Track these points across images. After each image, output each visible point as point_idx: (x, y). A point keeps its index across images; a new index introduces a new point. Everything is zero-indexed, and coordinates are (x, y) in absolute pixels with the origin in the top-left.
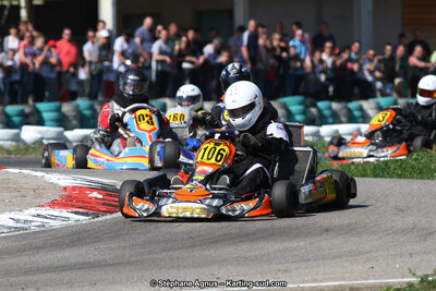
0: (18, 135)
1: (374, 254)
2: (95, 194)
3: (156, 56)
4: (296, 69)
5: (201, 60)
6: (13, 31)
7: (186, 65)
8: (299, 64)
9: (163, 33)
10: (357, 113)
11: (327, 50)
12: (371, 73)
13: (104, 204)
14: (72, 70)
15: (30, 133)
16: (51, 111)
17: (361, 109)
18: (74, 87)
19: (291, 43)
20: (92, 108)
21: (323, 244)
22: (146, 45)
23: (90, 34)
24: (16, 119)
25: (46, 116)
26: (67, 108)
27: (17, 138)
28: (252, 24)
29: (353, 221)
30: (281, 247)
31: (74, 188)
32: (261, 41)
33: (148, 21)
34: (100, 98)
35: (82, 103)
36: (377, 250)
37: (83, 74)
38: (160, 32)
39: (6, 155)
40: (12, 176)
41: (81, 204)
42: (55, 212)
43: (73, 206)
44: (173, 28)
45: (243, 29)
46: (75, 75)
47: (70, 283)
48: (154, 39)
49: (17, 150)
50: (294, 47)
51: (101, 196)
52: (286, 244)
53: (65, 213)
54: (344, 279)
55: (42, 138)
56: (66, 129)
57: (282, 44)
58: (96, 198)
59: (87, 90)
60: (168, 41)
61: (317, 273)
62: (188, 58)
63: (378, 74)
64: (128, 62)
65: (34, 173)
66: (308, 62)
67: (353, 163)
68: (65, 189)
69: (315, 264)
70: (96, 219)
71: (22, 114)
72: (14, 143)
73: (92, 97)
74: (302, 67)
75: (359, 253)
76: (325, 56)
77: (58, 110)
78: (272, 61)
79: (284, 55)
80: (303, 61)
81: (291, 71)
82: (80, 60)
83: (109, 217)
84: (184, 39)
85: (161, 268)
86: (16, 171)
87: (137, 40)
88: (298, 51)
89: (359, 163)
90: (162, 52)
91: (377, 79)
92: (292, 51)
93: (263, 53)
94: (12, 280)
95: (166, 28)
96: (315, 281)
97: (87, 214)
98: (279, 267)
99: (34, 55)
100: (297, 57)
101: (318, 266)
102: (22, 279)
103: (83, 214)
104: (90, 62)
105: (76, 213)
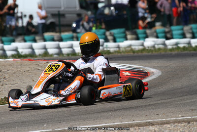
2: (127, 73)
51: (130, 74)
58: (127, 75)
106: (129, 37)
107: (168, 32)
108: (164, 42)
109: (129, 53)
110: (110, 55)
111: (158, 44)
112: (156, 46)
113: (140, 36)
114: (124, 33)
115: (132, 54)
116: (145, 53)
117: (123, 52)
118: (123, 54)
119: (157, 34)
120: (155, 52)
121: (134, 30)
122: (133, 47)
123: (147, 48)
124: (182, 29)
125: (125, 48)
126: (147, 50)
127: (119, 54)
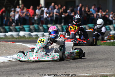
0: (19, 34)
1: (112, 66)
3: (55, 13)
4: (92, 17)
5: (67, 14)
6: (18, 7)
7: (63, 16)
8: (93, 16)
9: (57, 7)
10: (108, 29)
11: (100, 12)
12: (112, 18)
14: (33, 17)
15: (22, 33)
16: (27, 28)
17: (109, 27)
18: (33, 21)
19: (91, 10)
20: (38, 27)
21: (99, 63)
22: (52, 10)
23: (38, 7)
24: (18, 30)
25: (26, 29)
26: (31, 27)
27: (18, 35)
28: (80, 5)
29: (107, 57)
30: (88, 64)
32: (83, 9)
33: (53, 4)
34: (40, 24)
35: (36, 26)
36: (113, 65)
37: (36, 18)
38: (56, 7)
39: (15, 39)
40: (17, 45)
44: (60, 6)
45: (78, 6)
46: (34, 18)
47: (32, 73)
48: (55, 8)
49: (18, 38)
50: (92, 11)
52: (89, 63)
54: (104, 73)
55: (25, 35)
56: (31, 32)
57: (88, 10)
59: (37, 22)
60: (58, 9)
61: (97, 71)
62: (63, 14)
63: (114, 18)
64: (48, 15)
65: (23, 44)
66: (95, 15)
67: (107, 42)
68: (31, 48)
69: (97, 68)
71: (20, 28)
72: (17, 36)
73: (38, 24)
74: (94, 17)
75: (109, 66)
76: (100, 14)
77: (29, 27)
78: (86, 15)
79: (89, 13)
80: (94, 15)
81: (91, 17)
82: (35, 14)
84: (62, 9)
85: (56, 69)
86: (18, 43)
87: (50, 9)
88: (93, 12)
89: (109, 42)
90: (56, 12)
91: (113, 20)
92: (91, 12)
93: (83, 12)
94: (17, 72)
95: (58, 6)
96: (97, 73)
98: (87, 69)
99: (23, 13)
100: (92, 14)
101: (97, 69)
102: (19, 72)
104: (38, 15)
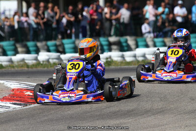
2: (29, 93)
13: (31, 98)
31: (18, 90)
41: (19, 99)
42: (3, 104)
43: (14, 100)
51: (31, 94)
53: (8, 104)
58: (29, 95)
68: (13, 90)
70: (25, 107)
83: (33, 106)
97: (20, 105)
103: (18, 104)
105: (14, 104)
106: (20, 49)
107: (60, 45)
108: (59, 56)
109: (23, 68)
110: (3, 70)
111: (53, 59)
112: (51, 60)
113: (31, 49)
114: (14, 45)
115: (26, 69)
116: (40, 69)
117: (16, 66)
118: (16, 69)
119: (48, 47)
120: (51, 67)
121: (24, 43)
122: (26, 61)
123: (42, 63)
124: (74, 43)
125: (18, 62)
126: (42, 64)
127: (13, 69)
